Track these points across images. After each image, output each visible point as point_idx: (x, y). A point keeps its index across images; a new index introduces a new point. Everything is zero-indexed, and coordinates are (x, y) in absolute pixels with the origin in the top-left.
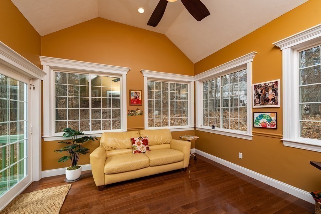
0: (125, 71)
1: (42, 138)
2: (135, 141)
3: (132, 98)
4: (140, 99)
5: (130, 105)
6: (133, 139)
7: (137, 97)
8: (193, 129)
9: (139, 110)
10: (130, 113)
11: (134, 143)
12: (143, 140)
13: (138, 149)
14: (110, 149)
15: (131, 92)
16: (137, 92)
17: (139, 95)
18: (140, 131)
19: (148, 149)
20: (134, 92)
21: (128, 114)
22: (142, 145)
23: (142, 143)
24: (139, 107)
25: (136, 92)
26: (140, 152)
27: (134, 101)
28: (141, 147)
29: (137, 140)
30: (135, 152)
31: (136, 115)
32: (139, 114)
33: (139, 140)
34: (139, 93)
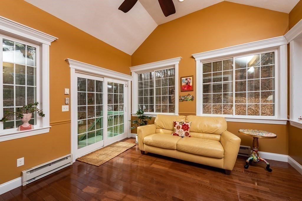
0: (177, 61)
1: (131, 114)
2: (176, 124)
3: (183, 84)
4: (191, 84)
5: (181, 91)
6: (175, 122)
7: (187, 83)
8: (285, 123)
9: (190, 96)
10: (182, 99)
11: (175, 126)
12: (183, 125)
13: (177, 132)
14: (159, 128)
15: (182, 79)
16: (188, 78)
17: (190, 80)
18: (188, 116)
19: (187, 134)
20: (185, 78)
21: (180, 100)
22: (181, 129)
23: (181, 127)
24: (190, 93)
25: (186, 78)
26: (178, 135)
27: (185, 87)
28: (179, 131)
29: (178, 124)
30: (174, 135)
31: (187, 100)
32: (191, 100)
33: (180, 124)
34: (190, 79)
